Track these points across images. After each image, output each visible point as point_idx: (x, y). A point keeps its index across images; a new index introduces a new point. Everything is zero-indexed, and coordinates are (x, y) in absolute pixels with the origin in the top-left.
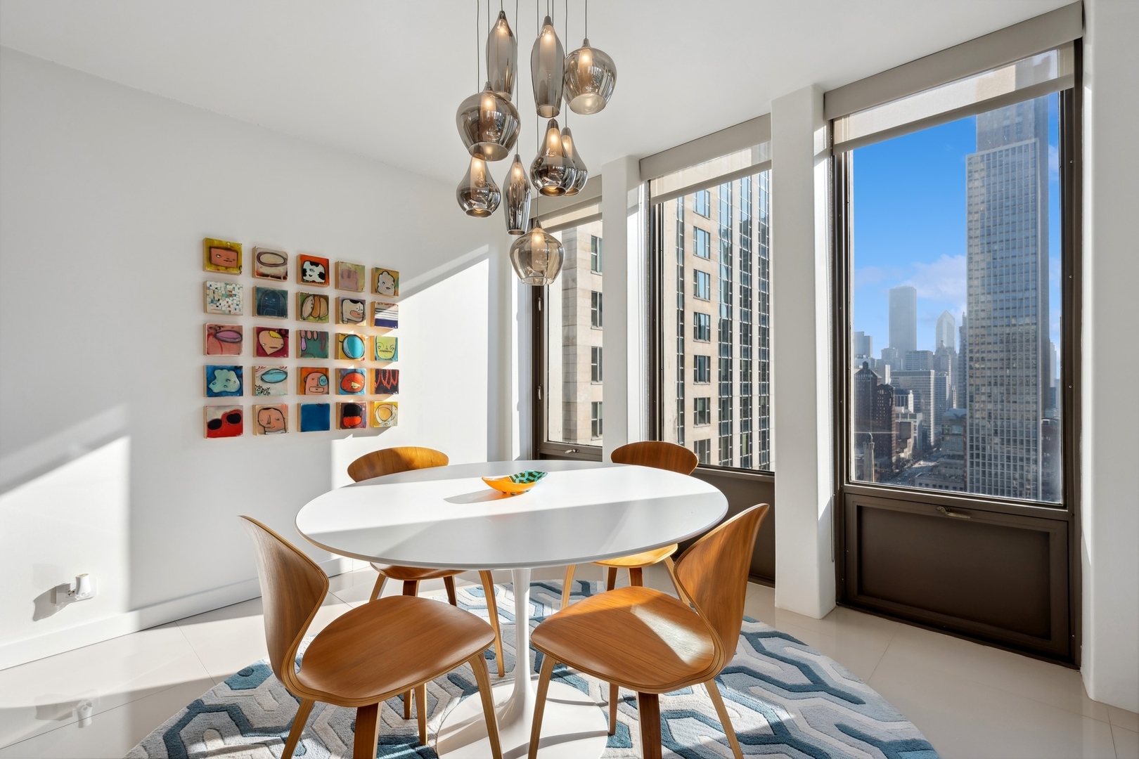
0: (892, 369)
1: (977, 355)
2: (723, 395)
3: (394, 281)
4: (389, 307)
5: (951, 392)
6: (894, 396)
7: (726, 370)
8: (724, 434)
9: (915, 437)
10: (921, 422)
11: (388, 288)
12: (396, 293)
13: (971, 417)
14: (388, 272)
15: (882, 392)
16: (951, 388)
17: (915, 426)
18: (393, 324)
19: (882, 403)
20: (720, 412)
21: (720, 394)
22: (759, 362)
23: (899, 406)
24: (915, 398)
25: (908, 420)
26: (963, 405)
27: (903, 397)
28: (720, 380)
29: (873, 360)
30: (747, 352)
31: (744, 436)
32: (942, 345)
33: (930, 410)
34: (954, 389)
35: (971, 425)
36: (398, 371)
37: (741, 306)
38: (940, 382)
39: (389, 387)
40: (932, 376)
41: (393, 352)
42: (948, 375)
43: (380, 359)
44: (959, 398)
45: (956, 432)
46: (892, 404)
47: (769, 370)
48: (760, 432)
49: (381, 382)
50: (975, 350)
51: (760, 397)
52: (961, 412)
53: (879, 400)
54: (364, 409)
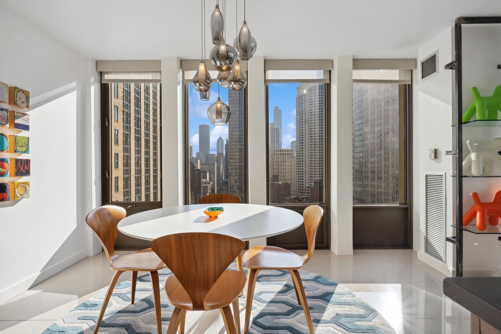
0: (201, 162)
1: (232, 157)
2: (126, 175)
3: (26, 98)
4: (24, 116)
5: (222, 172)
6: (202, 174)
7: (127, 161)
8: (126, 197)
9: (210, 192)
10: (212, 185)
11: (23, 102)
12: (28, 107)
13: (230, 182)
14: (23, 91)
15: (197, 172)
16: (222, 170)
17: (209, 187)
18: (26, 128)
19: (197, 178)
20: (124, 184)
21: (124, 175)
22: (145, 157)
23: (203, 179)
24: (209, 175)
25: (207, 185)
26: (227, 177)
27: (205, 175)
28: (124, 167)
29: (193, 157)
30: (138, 152)
31: (137, 197)
32: (219, 152)
33: (215, 180)
34: (223, 171)
35: (230, 186)
36: (30, 160)
37: (135, 126)
38: (219, 168)
39: (24, 171)
40: (216, 165)
41: (26, 147)
42: (221, 165)
43: (18, 152)
44: (225, 174)
45: (224, 189)
46: (201, 178)
47: (150, 162)
48: (145, 194)
49: (19, 168)
50: (231, 155)
51: (145, 176)
52: (226, 180)
53: (196, 176)
54: (8, 187)
